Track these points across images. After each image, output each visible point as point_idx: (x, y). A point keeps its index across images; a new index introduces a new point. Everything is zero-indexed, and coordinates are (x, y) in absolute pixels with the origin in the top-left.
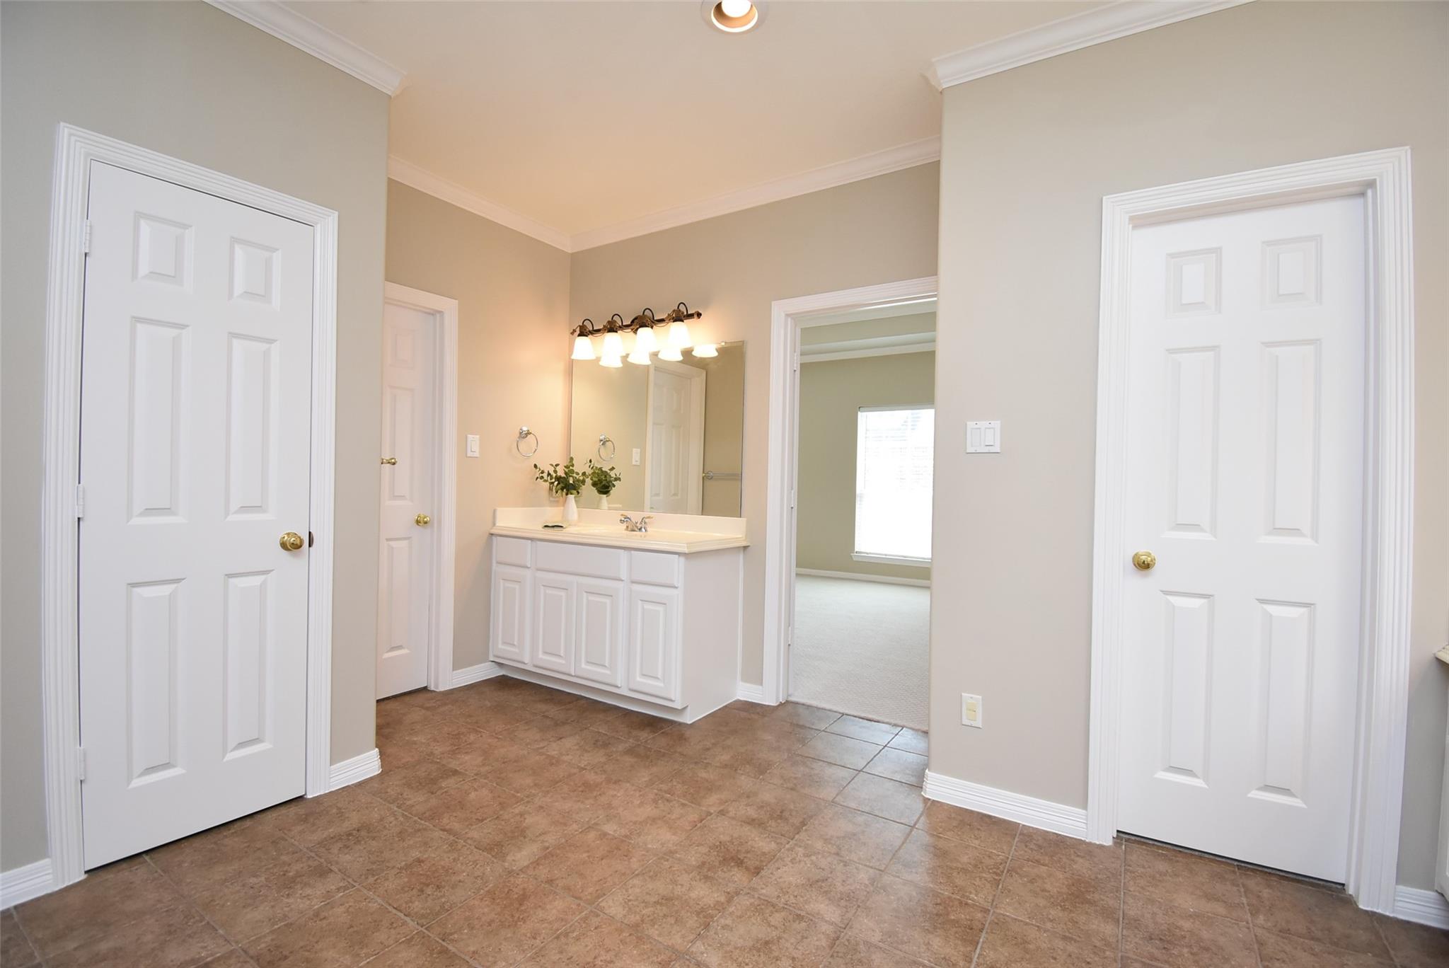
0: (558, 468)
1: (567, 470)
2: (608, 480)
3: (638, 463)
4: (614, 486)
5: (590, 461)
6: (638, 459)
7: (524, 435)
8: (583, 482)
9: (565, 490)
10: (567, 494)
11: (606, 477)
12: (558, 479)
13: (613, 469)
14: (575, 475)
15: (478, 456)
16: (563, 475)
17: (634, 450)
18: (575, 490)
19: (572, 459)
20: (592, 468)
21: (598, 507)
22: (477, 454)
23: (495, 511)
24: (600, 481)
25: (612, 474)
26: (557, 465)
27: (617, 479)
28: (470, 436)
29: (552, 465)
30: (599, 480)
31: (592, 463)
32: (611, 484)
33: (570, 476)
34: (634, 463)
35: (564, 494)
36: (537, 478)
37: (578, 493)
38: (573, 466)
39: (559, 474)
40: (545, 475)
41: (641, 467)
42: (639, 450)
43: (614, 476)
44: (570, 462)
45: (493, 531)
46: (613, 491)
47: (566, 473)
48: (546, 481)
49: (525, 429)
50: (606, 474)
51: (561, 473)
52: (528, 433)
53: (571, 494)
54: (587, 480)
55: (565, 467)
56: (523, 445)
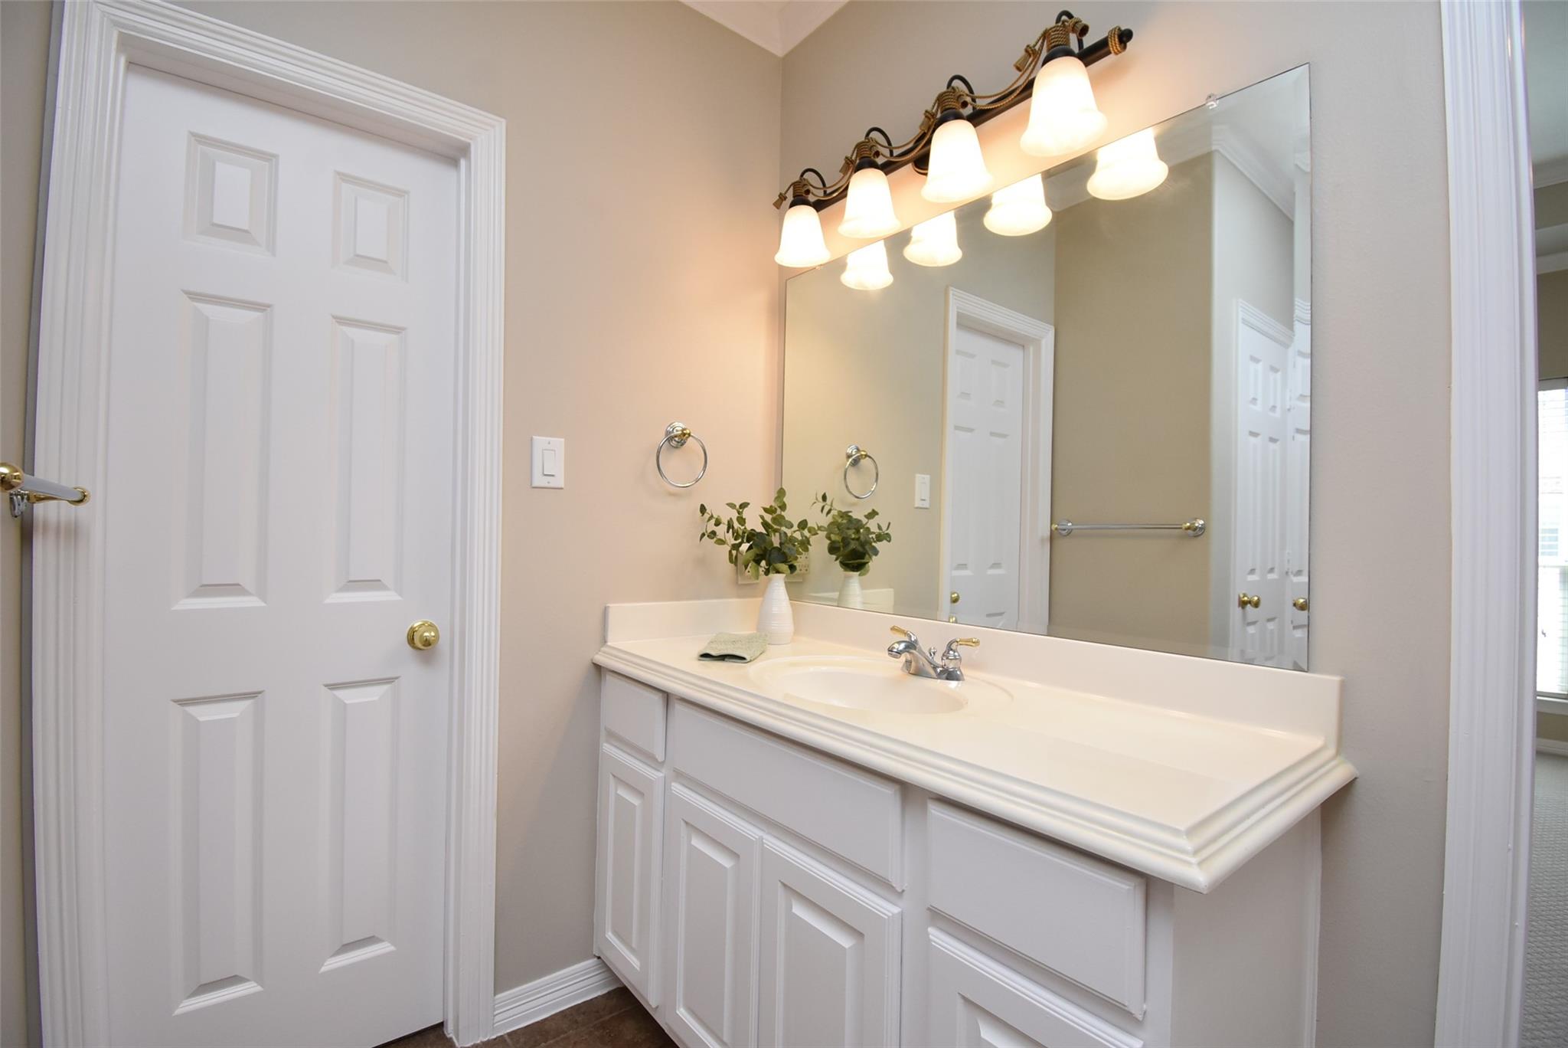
0: (746, 514)
1: (768, 518)
2: (862, 538)
3: (926, 504)
4: (876, 553)
5: (824, 498)
6: (926, 495)
7: (678, 440)
8: (805, 544)
9: (763, 563)
10: (767, 572)
11: (858, 531)
12: (752, 536)
13: (873, 514)
14: (784, 529)
15: (562, 485)
16: (760, 529)
17: (918, 477)
18: (785, 562)
19: (781, 493)
20: (829, 512)
21: (840, 602)
22: (559, 481)
23: (605, 612)
24: (845, 541)
25: (872, 525)
26: (744, 506)
27: (883, 537)
28: (540, 441)
29: (732, 505)
30: (844, 539)
31: (828, 501)
32: (867, 547)
33: (776, 531)
34: (918, 503)
35: (761, 570)
36: (703, 535)
37: (792, 568)
38: (783, 507)
39: (749, 526)
40: (721, 531)
41: (931, 514)
42: (927, 477)
43: (877, 531)
44: (776, 499)
45: (602, 659)
46: (874, 563)
47: (765, 524)
48: (721, 542)
49: (679, 426)
50: (857, 525)
51: (754, 524)
52: (684, 436)
53: (778, 572)
54: (812, 539)
55: (766, 510)
56: (673, 463)
